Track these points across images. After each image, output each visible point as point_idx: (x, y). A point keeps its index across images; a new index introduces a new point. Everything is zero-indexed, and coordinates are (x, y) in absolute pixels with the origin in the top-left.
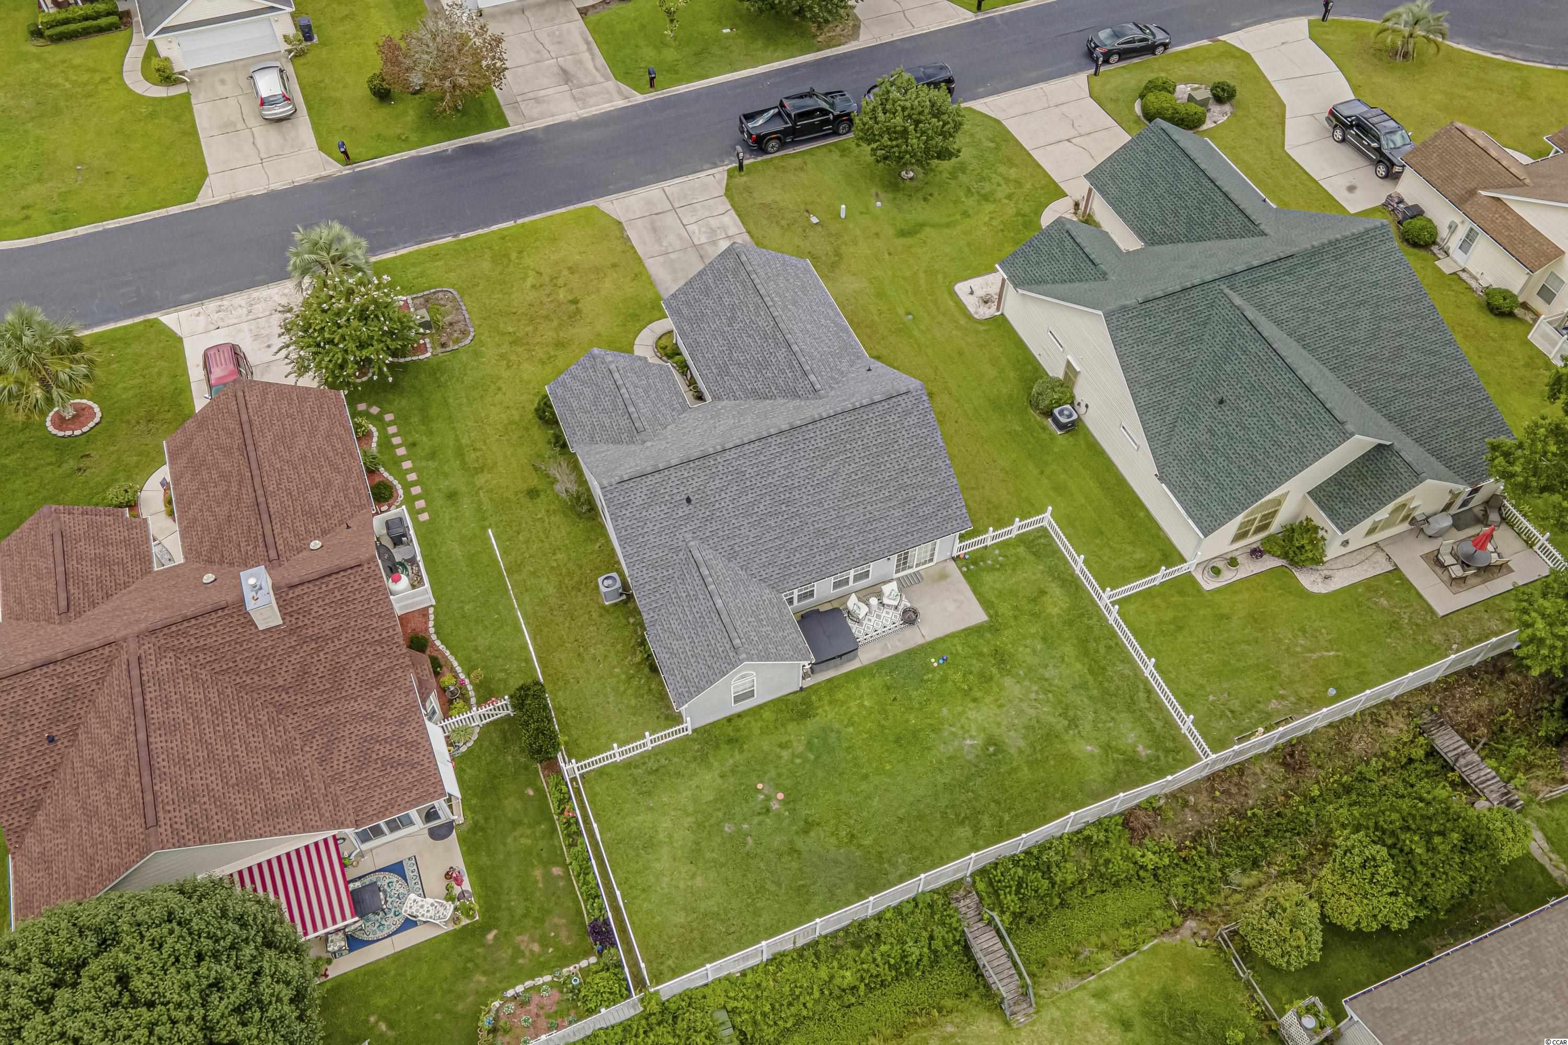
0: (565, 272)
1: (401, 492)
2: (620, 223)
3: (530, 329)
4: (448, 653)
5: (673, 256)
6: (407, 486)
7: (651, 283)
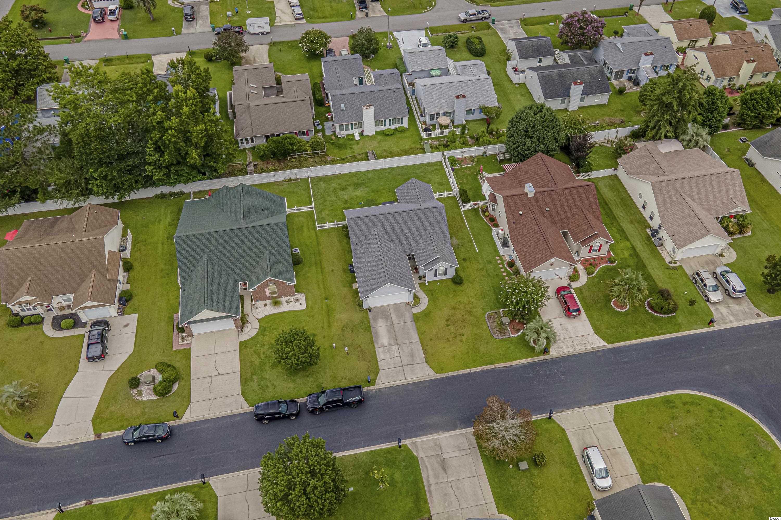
0: (451, 339)
1: (505, 265)
2: (426, 362)
4: (488, 223)
5: (407, 341)
6: (504, 267)
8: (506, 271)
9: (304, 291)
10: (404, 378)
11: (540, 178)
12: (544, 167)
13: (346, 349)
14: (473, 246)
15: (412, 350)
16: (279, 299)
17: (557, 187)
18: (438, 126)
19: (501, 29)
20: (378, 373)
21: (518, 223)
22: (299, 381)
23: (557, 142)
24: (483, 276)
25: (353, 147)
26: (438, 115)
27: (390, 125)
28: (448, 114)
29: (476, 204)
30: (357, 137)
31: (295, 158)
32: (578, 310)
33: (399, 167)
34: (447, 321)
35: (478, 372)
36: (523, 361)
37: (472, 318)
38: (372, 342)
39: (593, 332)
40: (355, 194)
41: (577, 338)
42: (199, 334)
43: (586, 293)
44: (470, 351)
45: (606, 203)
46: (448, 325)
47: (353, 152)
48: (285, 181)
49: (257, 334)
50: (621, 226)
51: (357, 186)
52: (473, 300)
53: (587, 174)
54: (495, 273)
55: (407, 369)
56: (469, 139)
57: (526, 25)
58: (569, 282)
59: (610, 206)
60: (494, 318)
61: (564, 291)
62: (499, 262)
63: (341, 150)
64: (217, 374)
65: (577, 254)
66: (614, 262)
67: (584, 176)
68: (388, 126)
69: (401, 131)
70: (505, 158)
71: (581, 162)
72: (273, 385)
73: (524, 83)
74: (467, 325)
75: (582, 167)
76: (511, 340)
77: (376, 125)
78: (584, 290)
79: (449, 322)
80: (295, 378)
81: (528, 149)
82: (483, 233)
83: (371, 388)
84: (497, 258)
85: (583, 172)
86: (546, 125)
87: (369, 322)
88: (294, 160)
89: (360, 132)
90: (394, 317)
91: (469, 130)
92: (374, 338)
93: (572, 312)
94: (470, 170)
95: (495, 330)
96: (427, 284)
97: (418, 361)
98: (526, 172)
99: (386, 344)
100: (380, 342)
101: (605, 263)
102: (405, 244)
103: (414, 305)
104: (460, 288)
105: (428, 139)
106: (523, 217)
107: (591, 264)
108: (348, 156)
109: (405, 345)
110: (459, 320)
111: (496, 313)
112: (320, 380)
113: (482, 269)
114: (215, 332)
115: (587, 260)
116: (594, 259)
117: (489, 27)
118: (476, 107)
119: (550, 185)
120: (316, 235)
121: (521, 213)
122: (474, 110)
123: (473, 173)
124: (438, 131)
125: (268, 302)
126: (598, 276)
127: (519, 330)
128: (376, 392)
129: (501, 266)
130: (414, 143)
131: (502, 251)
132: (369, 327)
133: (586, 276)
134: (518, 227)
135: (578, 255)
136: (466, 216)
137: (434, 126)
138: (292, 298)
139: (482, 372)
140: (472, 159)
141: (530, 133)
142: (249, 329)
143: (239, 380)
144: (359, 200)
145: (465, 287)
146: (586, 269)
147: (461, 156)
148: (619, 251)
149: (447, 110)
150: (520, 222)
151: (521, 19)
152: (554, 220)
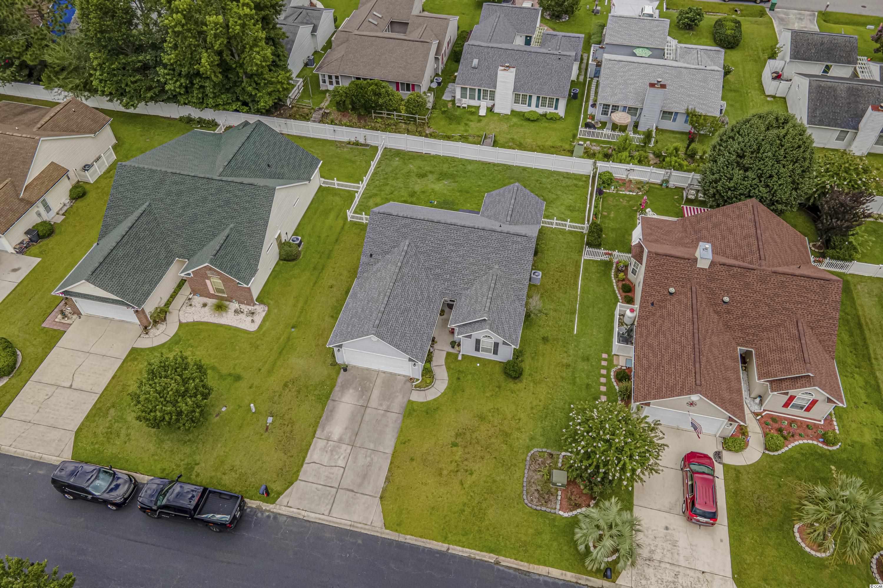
0: (445, 472)
1: (612, 373)
2: (381, 498)
3: (493, 440)
4: (617, 292)
5: (372, 446)
6: (607, 376)
7: (401, 431)
8: (608, 384)
9: (271, 302)
10: (326, 513)
11: (735, 241)
12: (751, 224)
13: (270, 420)
14: (572, 321)
15: (370, 465)
16: (227, 303)
17: (760, 265)
18: (609, 125)
19: (781, 20)
20: (291, 483)
21: (660, 307)
22: (167, 445)
23: (796, 189)
24: (562, 378)
25: (471, 123)
26: (615, 108)
27: (537, 106)
28: (632, 111)
29: (611, 255)
30: (483, 112)
31: (382, 118)
32: (713, 516)
33: (519, 167)
34: (457, 435)
35: (461, 557)
36: (556, 573)
37: (505, 447)
38: (315, 425)
39: (729, 574)
40: (433, 186)
41: (688, 572)
42: (90, 316)
43: (746, 482)
44: (468, 510)
45: (860, 325)
46: (455, 445)
47: (466, 131)
48: (349, 143)
49: (163, 345)
50: (876, 378)
51: (442, 176)
52: (522, 416)
53: (839, 262)
54: (586, 381)
55: (343, 496)
56: (651, 156)
57: (825, 21)
58: (720, 448)
59: (867, 332)
60: (543, 463)
61: (700, 464)
62: (604, 363)
63: (451, 124)
64: (68, 385)
65: (757, 400)
66: (834, 444)
67: (832, 265)
68: (533, 108)
69: (551, 119)
70: (696, 197)
71: (836, 239)
72: (128, 435)
73: (785, 98)
74: (487, 456)
75: (834, 248)
76: (553, 519)
77: (516, 101)
78: (745, 477)
79: (459, 440)
80: (166, 438)
81: (735, 189)
82: (601, 306)
83: (265, 506)
84: (605, 356)
85: (832, 258)
86: (782, 152)
87: (333, 387)
88: (379, 120)
89: (490, 106)
90: (376, 393)
91: (657, 142)
92: (324, 417)
93: (697, 515)
94: (629, 201)
95: (534, 488)
96: (460, 358)
97: (369, 489)
98: (715, 226)
99: (336, 437)
100: (327, 429)
101: (812, 439)
102: (446, 280)
103: (418, 387)
104: (511, 385)
105: (585, 140)
106: (674, 299)
107: (780, 430)
108: (457, 135)
109: (363, 451)
110: (478, 443)
111: (551, 455)
112: (197, 458)
113: (568, 366)
114: (112, 320)
115: (774, 419)
116: (792, 422)
117: (762, 14)
118: (682, 109)
119: (749, 259)
120: (343, 228)
121: (672, 290)
122: (677, 113)
123: (631, 207)
124: (607, 131)
125: (211, 302)
126: (788, 459)
127: (578, 506)
128: (269, 517)
129: (604, 372)
130: (562, 140)
131: (616, 346)
132: (328, 397)
133: (762, 450)
134: (658, 314)
135: (761, 403)
136: (586, 269)
137: (604, 124)
138: (245, 308)
139: (468, 561)
140: (640, 185)
141: (746, 161)
142: (158, 332)
143: (88, 407)
144: (432, 197)
145: (520, 386)
146: (765, 435)
147: (624, 177)
148: (854, 425)
149: (630, 104)
150: (665, 307)
151: (820, 13)
152: (731, 324)
